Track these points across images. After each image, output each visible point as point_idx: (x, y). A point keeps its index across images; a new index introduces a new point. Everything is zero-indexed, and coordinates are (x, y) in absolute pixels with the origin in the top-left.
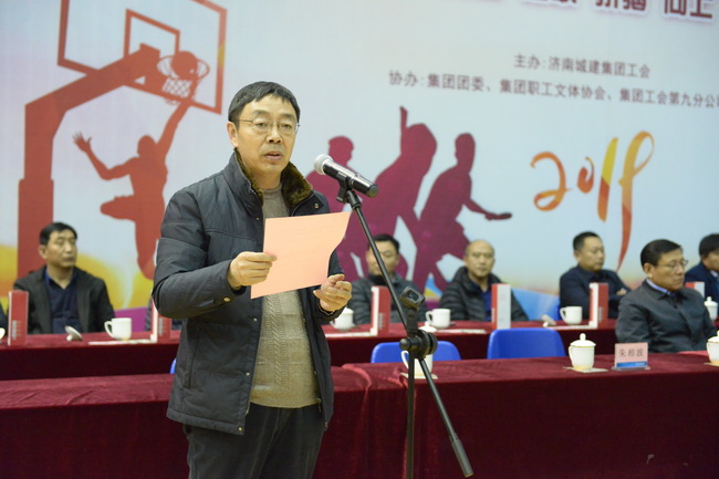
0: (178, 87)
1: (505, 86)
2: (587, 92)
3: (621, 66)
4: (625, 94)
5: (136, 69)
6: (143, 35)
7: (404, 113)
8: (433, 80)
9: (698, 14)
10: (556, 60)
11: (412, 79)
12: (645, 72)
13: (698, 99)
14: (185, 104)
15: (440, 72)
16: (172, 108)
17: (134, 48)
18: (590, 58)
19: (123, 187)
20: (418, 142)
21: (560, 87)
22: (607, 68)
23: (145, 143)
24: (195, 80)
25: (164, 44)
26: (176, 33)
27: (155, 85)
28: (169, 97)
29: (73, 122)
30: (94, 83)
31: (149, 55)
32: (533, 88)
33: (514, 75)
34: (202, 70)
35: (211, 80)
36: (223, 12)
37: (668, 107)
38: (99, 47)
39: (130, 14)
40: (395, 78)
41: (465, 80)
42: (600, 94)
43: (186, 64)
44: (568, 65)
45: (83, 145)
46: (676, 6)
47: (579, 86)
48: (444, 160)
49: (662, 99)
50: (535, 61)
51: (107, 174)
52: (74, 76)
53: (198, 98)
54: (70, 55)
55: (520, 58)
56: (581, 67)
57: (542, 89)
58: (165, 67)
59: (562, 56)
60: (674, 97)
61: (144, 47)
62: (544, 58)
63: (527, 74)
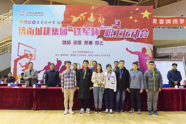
0: (30, 57)
1: (71, 55)
2: (83, 55)
3: (89, 52)
4: (89, 55)
5: (26, 56)
6: (26, 52)
7: (57, 59)
8: (61, 55)
9: (101, 44)
10: (79, 52)
11: (58, 55)
12: (92, 52)
13: (101, 55)
14: (31, 59)
15: (62, 54)
16: (29, 60)
17: (25, 54)
18: (84, 51)
19: (24, 68)
20: (59, 62)
21: (79, 55)
22: (86, 52)
23: (27, 63)
24: (32, 57)
25: (29, 53)
26: (30, 52)
27: (28, 57)
28: (29, 58)
29: (19, 61)
30: (21, 57)
31: (27, 54)
32: (75, 55)
33: (72, 54)
34: (33, 55)
35: (34, 56)
36: (35, 49)
37: (96, 56)
38: (22, 54)
39: (25, 50)
40: (56, 55)
41: (66, 55)
42: (85, 55)
43: (31, 55)
44: (80, 52)
45: (20, 64)
46: (97, 44)
47: (82, 55)
48: (63, 64)
49: (95, 55)
50: (75, 52)
51: (22, 67)
52: (19, 57)
53: (32, 58)
54: (19, 55)
55: (73, 52)
56: (82, 52)
57: (77, 55)
58: (29, 55)
59: (79, 51)
60: (97, 55)
61: (26, 53)
62: (77, 51)
63: (74, 54)
